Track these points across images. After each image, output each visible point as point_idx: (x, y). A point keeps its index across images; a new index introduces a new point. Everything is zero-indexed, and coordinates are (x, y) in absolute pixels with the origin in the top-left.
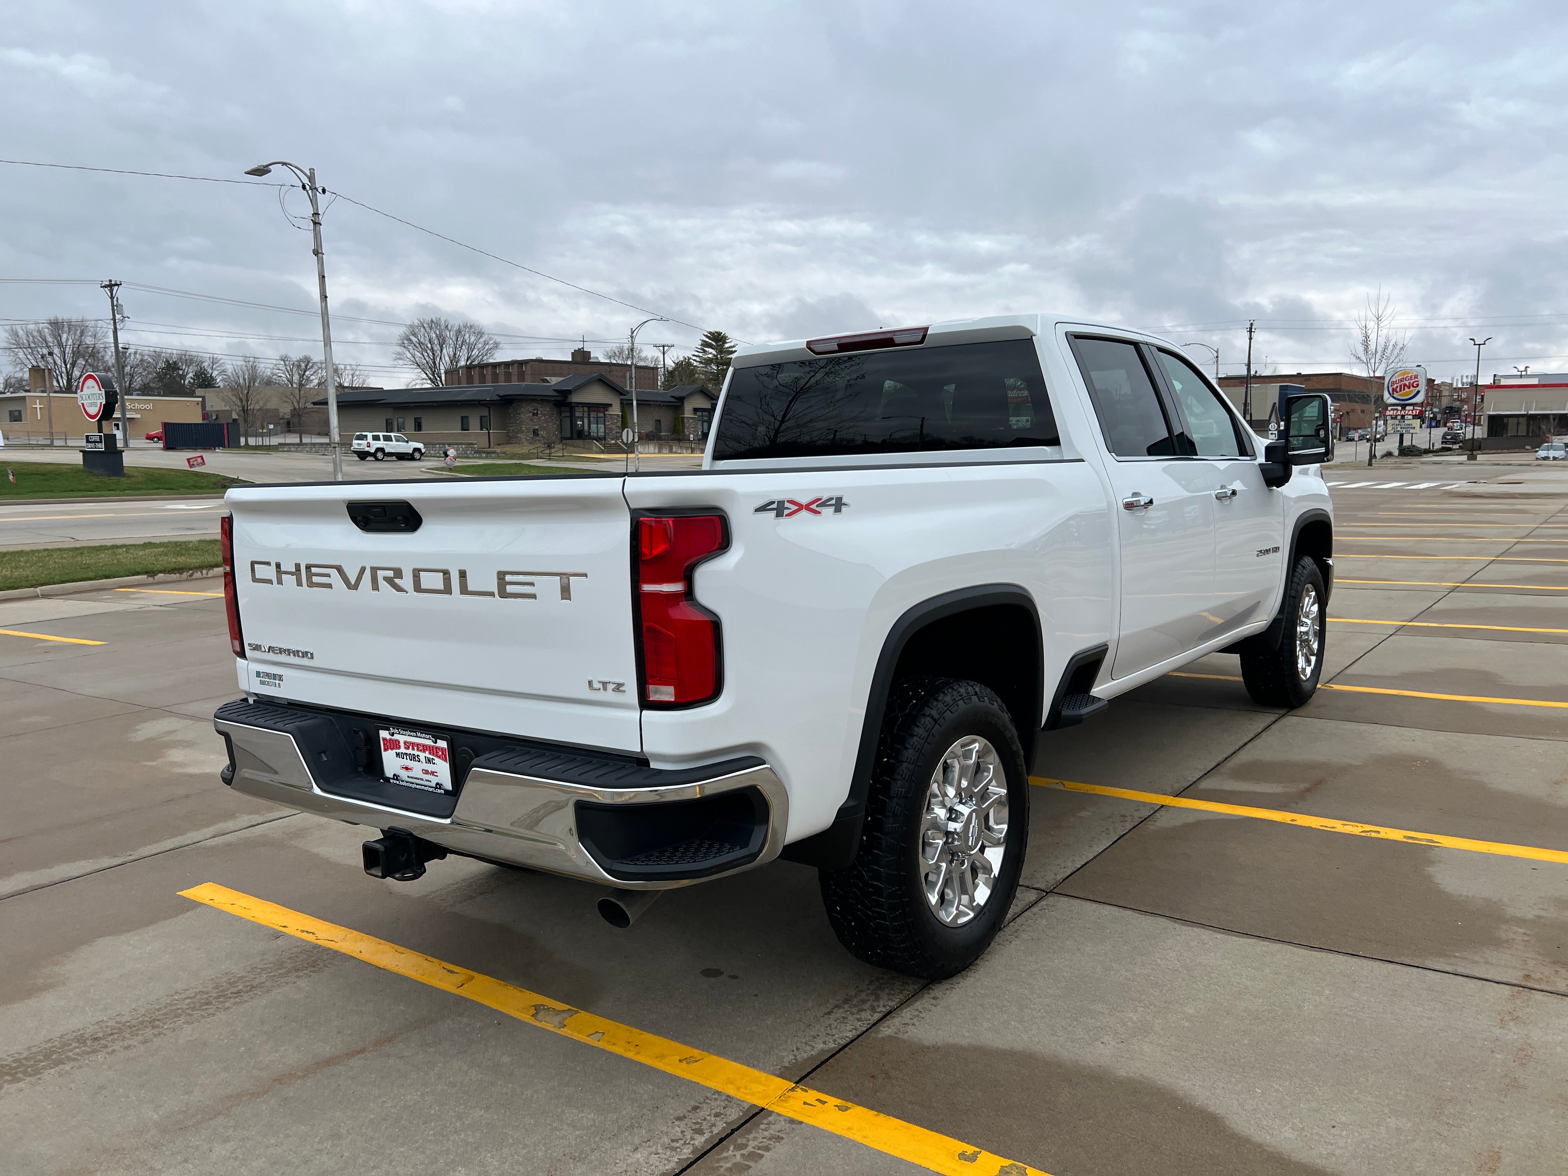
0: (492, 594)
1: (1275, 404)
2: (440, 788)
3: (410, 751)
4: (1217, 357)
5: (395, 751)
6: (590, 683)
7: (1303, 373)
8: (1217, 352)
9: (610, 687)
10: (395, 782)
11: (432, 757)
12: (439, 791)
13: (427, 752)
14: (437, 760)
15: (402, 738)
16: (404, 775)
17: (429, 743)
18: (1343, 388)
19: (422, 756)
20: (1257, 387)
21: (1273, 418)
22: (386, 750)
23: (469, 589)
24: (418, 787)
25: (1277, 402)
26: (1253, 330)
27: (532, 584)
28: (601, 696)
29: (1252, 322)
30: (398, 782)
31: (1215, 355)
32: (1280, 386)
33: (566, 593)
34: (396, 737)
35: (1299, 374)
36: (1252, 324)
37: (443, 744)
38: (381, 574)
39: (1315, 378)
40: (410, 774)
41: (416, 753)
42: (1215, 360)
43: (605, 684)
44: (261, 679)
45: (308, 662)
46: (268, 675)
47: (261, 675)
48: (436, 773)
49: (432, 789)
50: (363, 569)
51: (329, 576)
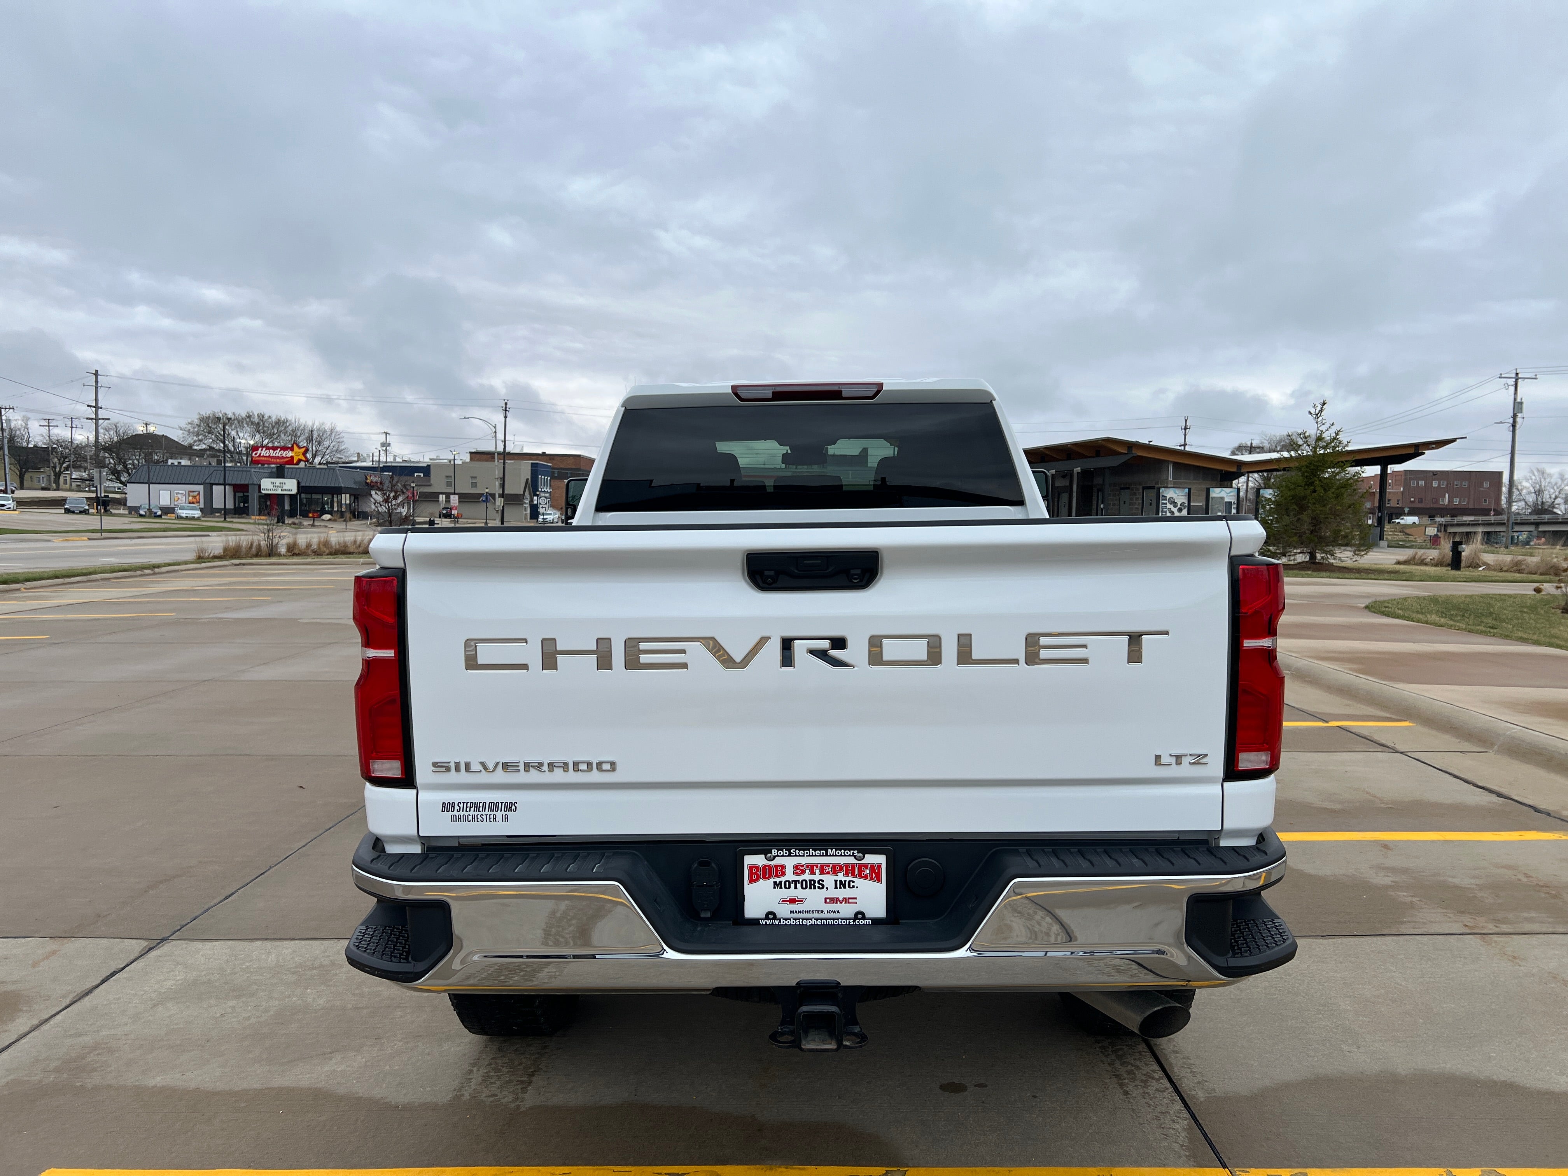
0: (1016, 661)
1: (528, 479)
2: (864, 918)
3: (807, 876)
4: (495, 432)
5: (772, 880)
6: (1158, 758)
7: (547, 453)
8: (495, 427)
9: (1185, 761)
10: (769, 922)
11: (848, 879)
12: (862, 922)
13: (841, 874)
14: (858, 882)
15: (789, 862)
16: (783, 911)
17: (851, 860)
18: (582, 468)
19: (829, 880)
20: (510, 463)
21: (527, 494)
22: (751, 881)
23: (974, 657)
24: (819, 922)
25: (529, 478)
26: (508, 409)
27: (1085, 646)
28: (1174, 771)
29: (506, 401)
30: (776, 922)
31: (494, 430)
32: (532, 463)
33: (1135, 654)
34: (778, 861)
35: (544, 454)
36: (506, 403)
37: (880, 860)
38: (802, 645)
39: (558, 458)
40: (802, 907)
41: (817, 877)
42: (493, 435)
43: (1178, 758)
44: (455, 813)
45: (595, 776)
46: (476, 806)
47: (456, 807)
48: (856, 898)
49: (844, 922)
50: (764, 640)
51: (683, 652)
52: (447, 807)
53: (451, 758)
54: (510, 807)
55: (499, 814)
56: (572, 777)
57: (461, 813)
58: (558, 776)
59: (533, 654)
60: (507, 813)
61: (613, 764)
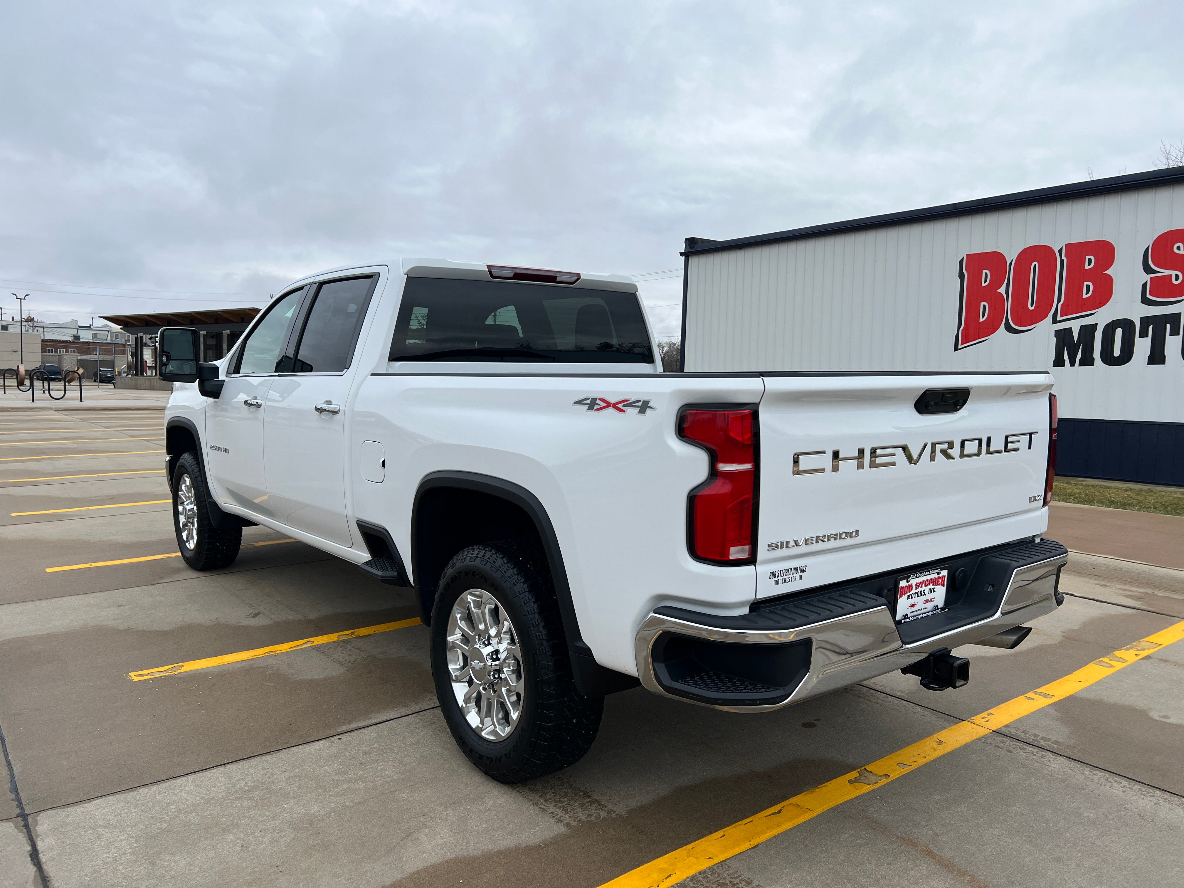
0: (1001, 451)
2: (937, 608)
3: (919, 589)
5: (907, 595)
10: (906, 621)
11: (934, 587)
12: (937, 611)
13: (931, 585)
14: (938, 588)
15: (914, 582)
16: (910, 612)
17: (935, 576)
19: (927, 589)
22: (900, 597)
23: (990, 450)
24: (923, 616)
27: (1019, 441)
28: (1032, 505)
30: (908, 620)
34: (910, 582)
37: (945, 573)
38: (939, 447)
40: (915, 608)
41: (923, 589)
43: (1035, 498)
44: (777, 579)
45: (849, 541)
46: (786, 572)
47: (777, 574)
48: (934, 598)
49: (931, 613)
50: (925, 446)
51: (894, 455)
52: (773, 575)
53: (777, 540)
54: (803, 569)
55: (798, 575)
56: (839, 543)
57: (779, 578)
58: (833, 544)
59: (827, 460)
60: (802, 574)
61: (857, 532)
